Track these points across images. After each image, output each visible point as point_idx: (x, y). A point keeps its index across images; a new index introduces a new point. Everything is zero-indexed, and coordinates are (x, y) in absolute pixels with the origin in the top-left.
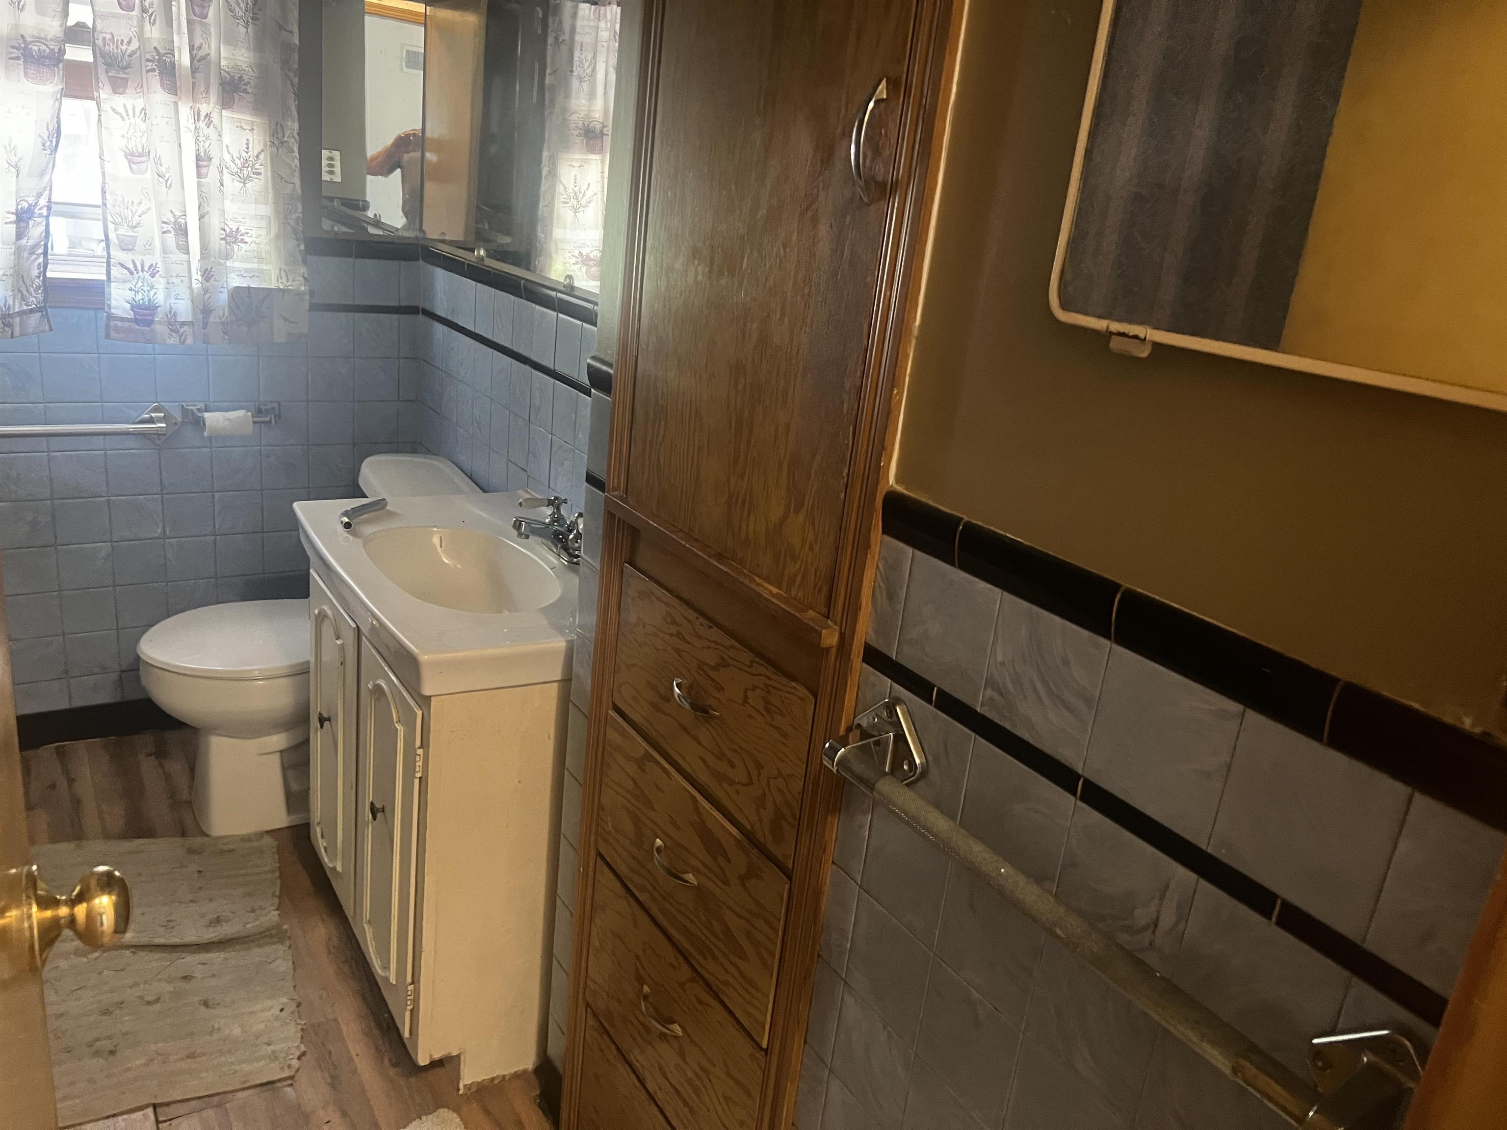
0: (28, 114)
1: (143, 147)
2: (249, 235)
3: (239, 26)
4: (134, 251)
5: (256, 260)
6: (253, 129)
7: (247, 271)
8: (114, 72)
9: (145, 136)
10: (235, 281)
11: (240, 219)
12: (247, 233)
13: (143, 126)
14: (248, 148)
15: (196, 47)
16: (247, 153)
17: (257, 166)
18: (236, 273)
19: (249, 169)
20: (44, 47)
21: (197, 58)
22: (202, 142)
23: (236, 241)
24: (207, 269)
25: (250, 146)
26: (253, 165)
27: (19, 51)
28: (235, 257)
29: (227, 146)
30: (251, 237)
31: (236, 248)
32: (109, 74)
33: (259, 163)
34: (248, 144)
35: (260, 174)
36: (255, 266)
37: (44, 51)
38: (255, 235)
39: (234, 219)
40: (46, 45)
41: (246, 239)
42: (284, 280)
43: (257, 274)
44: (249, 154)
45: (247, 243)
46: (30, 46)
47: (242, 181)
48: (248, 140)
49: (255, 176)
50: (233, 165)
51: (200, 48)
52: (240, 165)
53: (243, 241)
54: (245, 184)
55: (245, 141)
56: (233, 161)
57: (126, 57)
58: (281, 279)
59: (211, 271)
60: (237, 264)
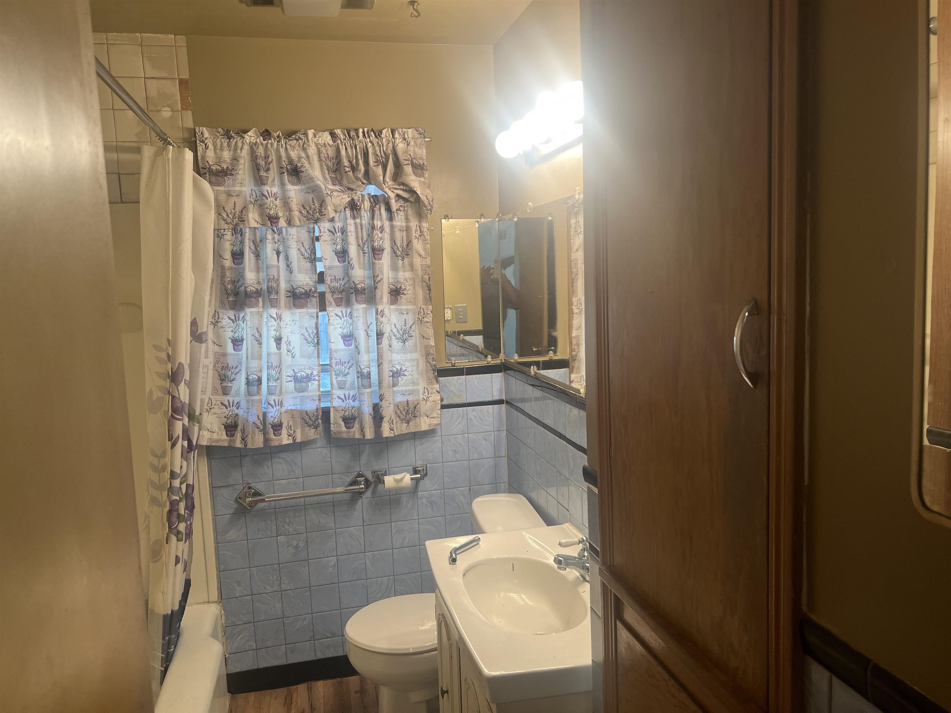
0: (295, 324)
1: (350, 332)
2: (407, 371)
3: (399, 260)
4: (345, 389)
5: (411, 384)
6: (408, 313)
7: (406, 391)
8: (336, 295)
9: (351, 326)
10: (399, 399)
11: (402, 363)
12: (406, 370)
13: (350, 321)
14: (405, 324)
15: (375, 276)
16: (405, 326)
17: (411, 332)
18: (400, 394)
19: (407, 335)
20: (302, 290)
21: (376, 281)
22: (379, 326)
23: (400, 375)
24: (381, 395)
25: (407, 322)
26: (409, 332)
27: (291, 293)
28: (399, 384)
29: (395, 325)
30: (408, 372)
31: (400, 379)
32: (334, 297)
33: (412, 331)
34: (405, 322)
35: (412, 336)
36: (410, 388)
37: (302, 292)
38: (410, 370)
39: (399, 363)
40: (303, 289)
41: (406, 373)
42: (427, 394)
43: (411, 392)
44: (406, 327)
45: (406, 375)
46: (296, 290)
47: (403, 342)
48: (405, 319)
49: (410, 338)
50: (398, 334)
51: (377, 276)
52: (401, 333)
53: (404, 375)
54: (404, 343)
55: (404, 319)
56: (398, 332)
57: (342, 286)
58: (425, 393)
59: (383, 395)
60: (401, 389)
